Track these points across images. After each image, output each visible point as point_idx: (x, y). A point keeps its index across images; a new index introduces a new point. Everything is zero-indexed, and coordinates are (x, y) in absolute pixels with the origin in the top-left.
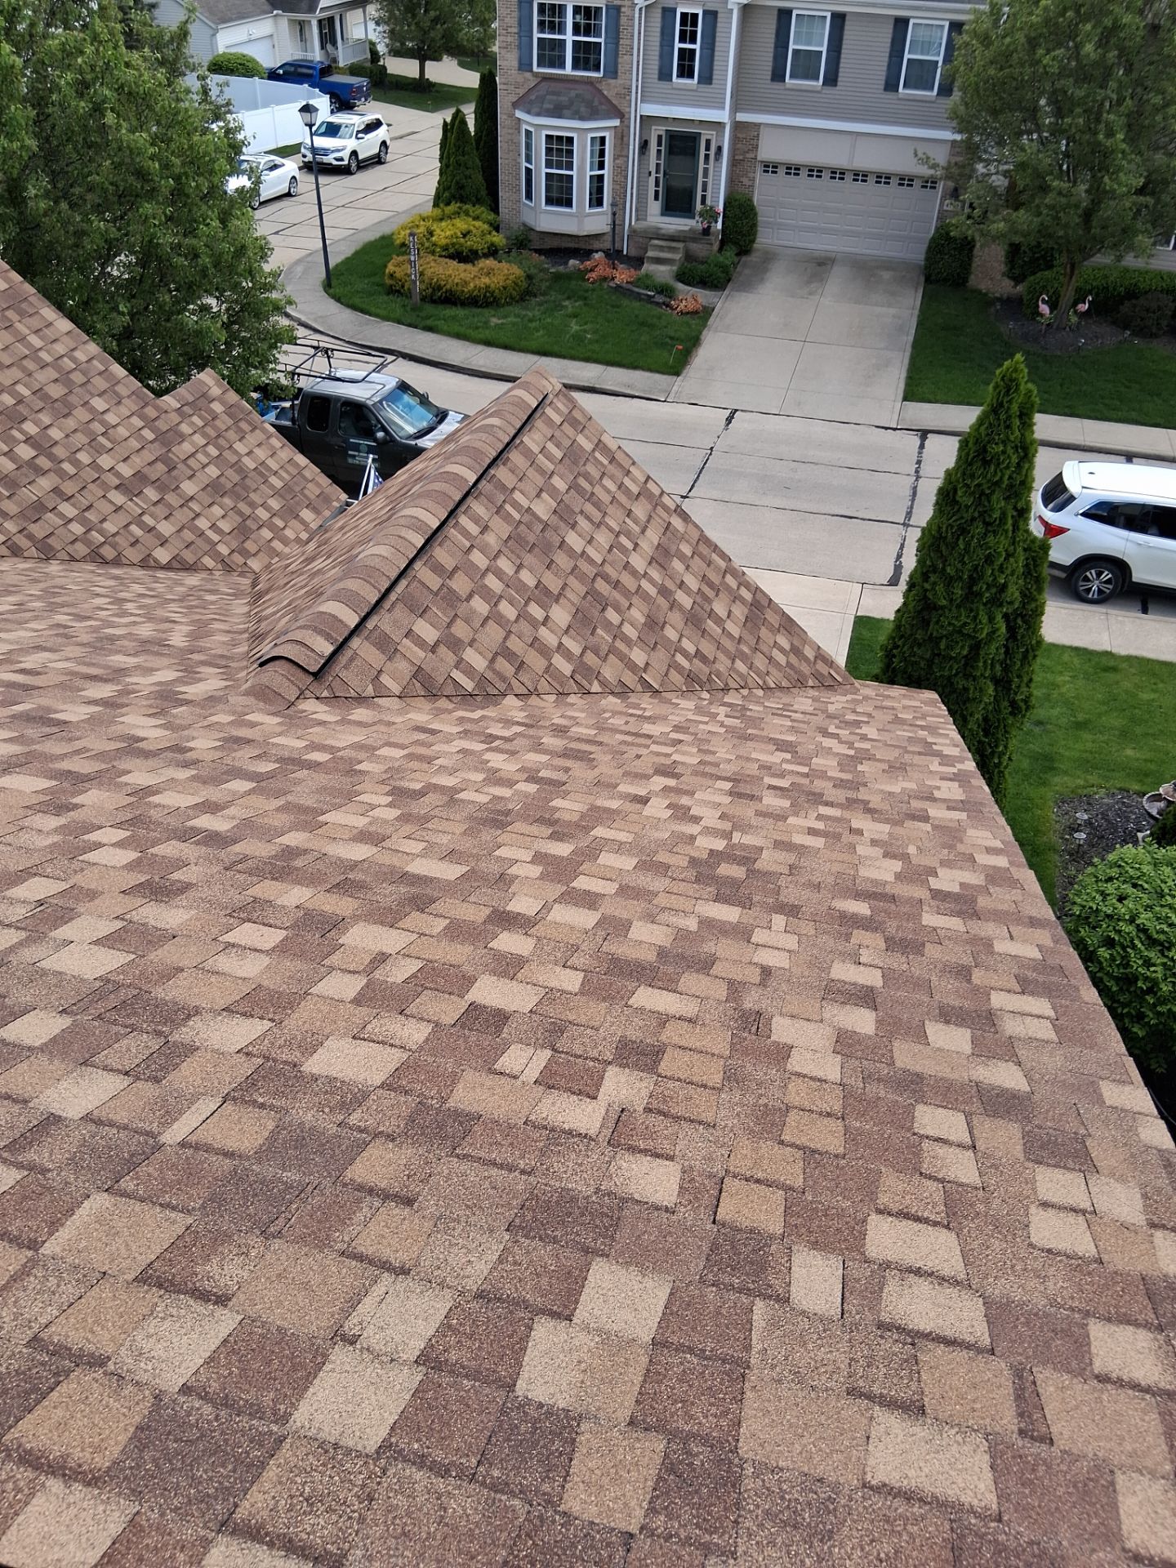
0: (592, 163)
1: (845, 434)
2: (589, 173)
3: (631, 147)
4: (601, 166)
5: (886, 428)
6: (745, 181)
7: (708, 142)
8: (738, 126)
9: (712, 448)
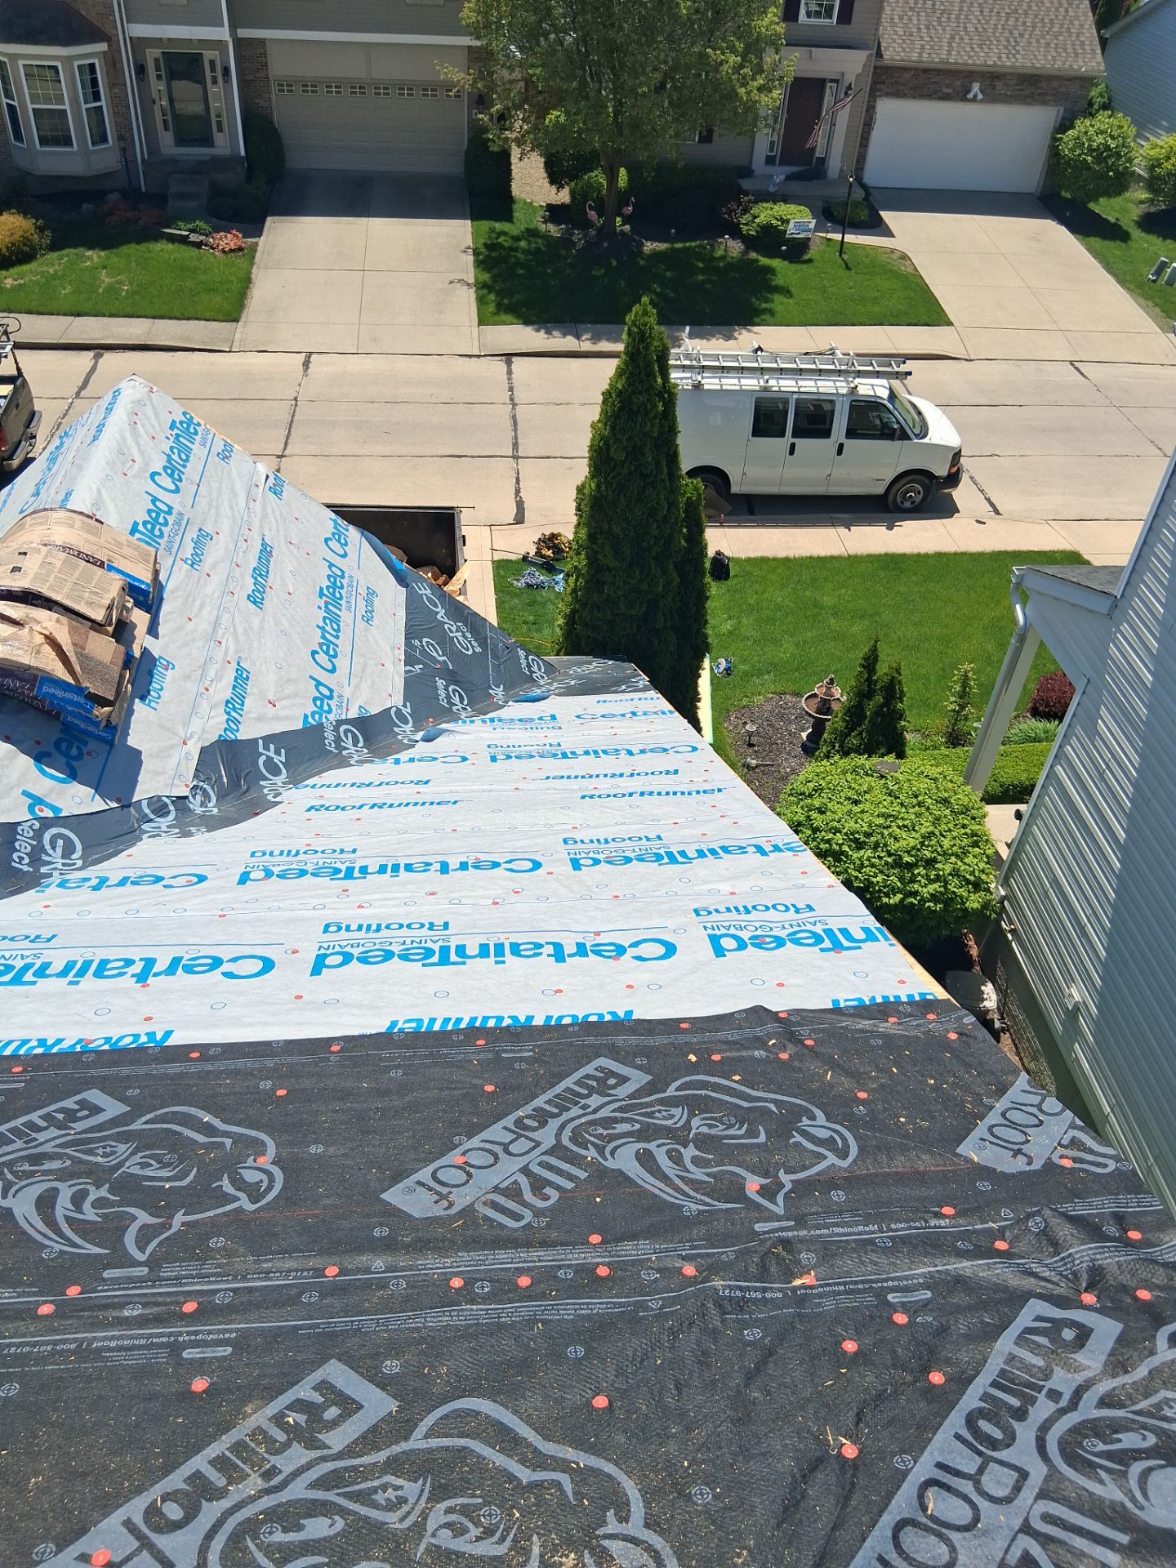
0: (85, 94)
1: (431, 367)
2: (84, 106)
3: (127, 74)
4: (97, 97)
5: (470, 356)
6: (261, 103)
7: (212, 63)
8: (239, 43)
9: (296, 399)
